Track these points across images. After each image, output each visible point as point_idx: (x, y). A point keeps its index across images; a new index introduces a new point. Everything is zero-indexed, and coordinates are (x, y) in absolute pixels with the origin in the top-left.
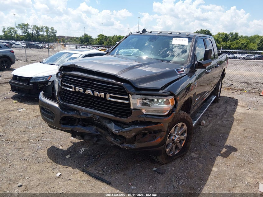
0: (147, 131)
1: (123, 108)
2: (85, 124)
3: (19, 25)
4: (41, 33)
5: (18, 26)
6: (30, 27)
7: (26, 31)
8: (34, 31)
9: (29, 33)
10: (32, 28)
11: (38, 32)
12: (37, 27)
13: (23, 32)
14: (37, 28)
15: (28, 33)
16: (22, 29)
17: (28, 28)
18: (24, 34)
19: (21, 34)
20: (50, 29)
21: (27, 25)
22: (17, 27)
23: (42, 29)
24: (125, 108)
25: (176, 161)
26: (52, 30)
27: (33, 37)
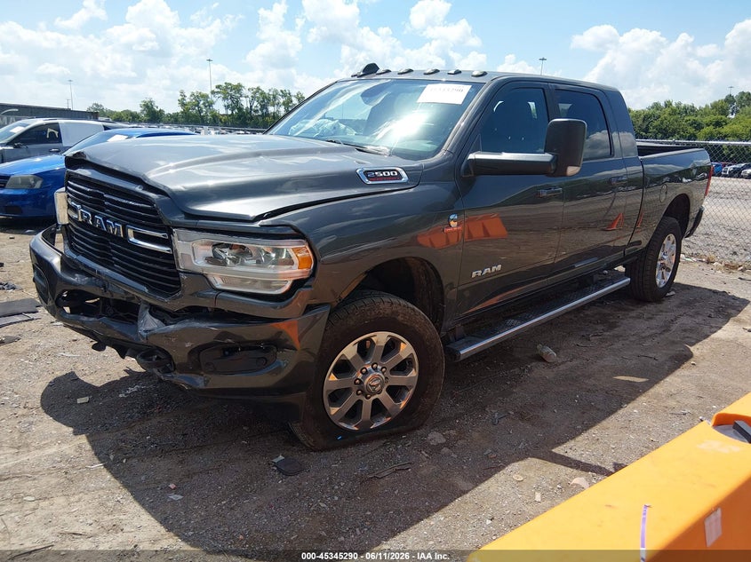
0: (230, 340)
1: (161, 268)
2: (121, 314)
3: (218, 87)
4: (271, 109)
5: (216, 90)
6: (244, 92)
7: (236, 105)
8: (256, 103)
9: (242, 109)
10: (250, 94)
11: (264, 107)
12: (263, 93)
13: (227, 107)
14: (261, 94)
15: (240, 109)
16: (225, 98)
17: (241, 96)
18: (230, 112)
19: (222, 111)
20: (293, 99)
21: (238, 88)
22: (213, 92)
23: (274, 97)
24: (165, 268)
25: (362, 447)
26: (299, 100)
27: (251, 118)
